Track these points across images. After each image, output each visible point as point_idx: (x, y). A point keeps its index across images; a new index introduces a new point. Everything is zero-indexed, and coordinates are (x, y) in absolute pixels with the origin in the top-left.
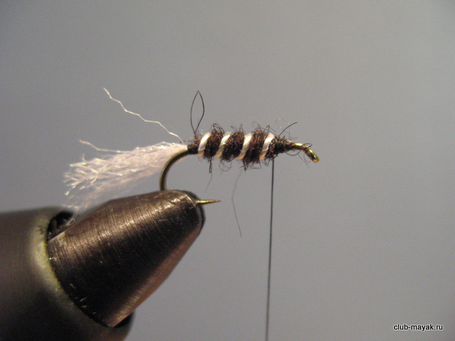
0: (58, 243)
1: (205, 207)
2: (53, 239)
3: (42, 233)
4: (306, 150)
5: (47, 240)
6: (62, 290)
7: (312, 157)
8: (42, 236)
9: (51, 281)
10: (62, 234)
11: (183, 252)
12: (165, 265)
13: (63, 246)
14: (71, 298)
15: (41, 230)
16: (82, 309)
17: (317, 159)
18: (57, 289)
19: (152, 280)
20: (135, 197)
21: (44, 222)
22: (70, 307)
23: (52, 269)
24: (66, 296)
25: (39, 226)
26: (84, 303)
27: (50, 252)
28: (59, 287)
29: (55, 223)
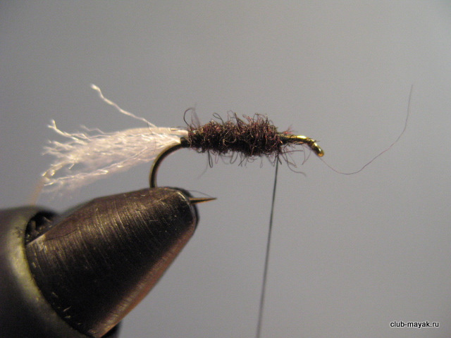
0: (38, 247)
1: (199, 205)
2: (32, 243)
3: (19, 237)
4: (310, 143)
5: (25, 244)
6: (43, 300)
7: (316, 150)
8: (20, 240)
9: (30, 289)
10: (42, 237)
11: (176, 255)
12: (156, 268)
13: (43, 250)
14: (54, 308)
15: (19, 233)
16: (67, 321)
17: (322, 153)
18: (37, 299)
19: (141, 286)
20: (122, 194)
21: (22, 223)
22: (52, 318)
23: (32, 277)
24: (47, 306)
25: (17, 228)
26: (68, 313)
27: (29, 257)
28: (39, 296)
29: (34, 224)
